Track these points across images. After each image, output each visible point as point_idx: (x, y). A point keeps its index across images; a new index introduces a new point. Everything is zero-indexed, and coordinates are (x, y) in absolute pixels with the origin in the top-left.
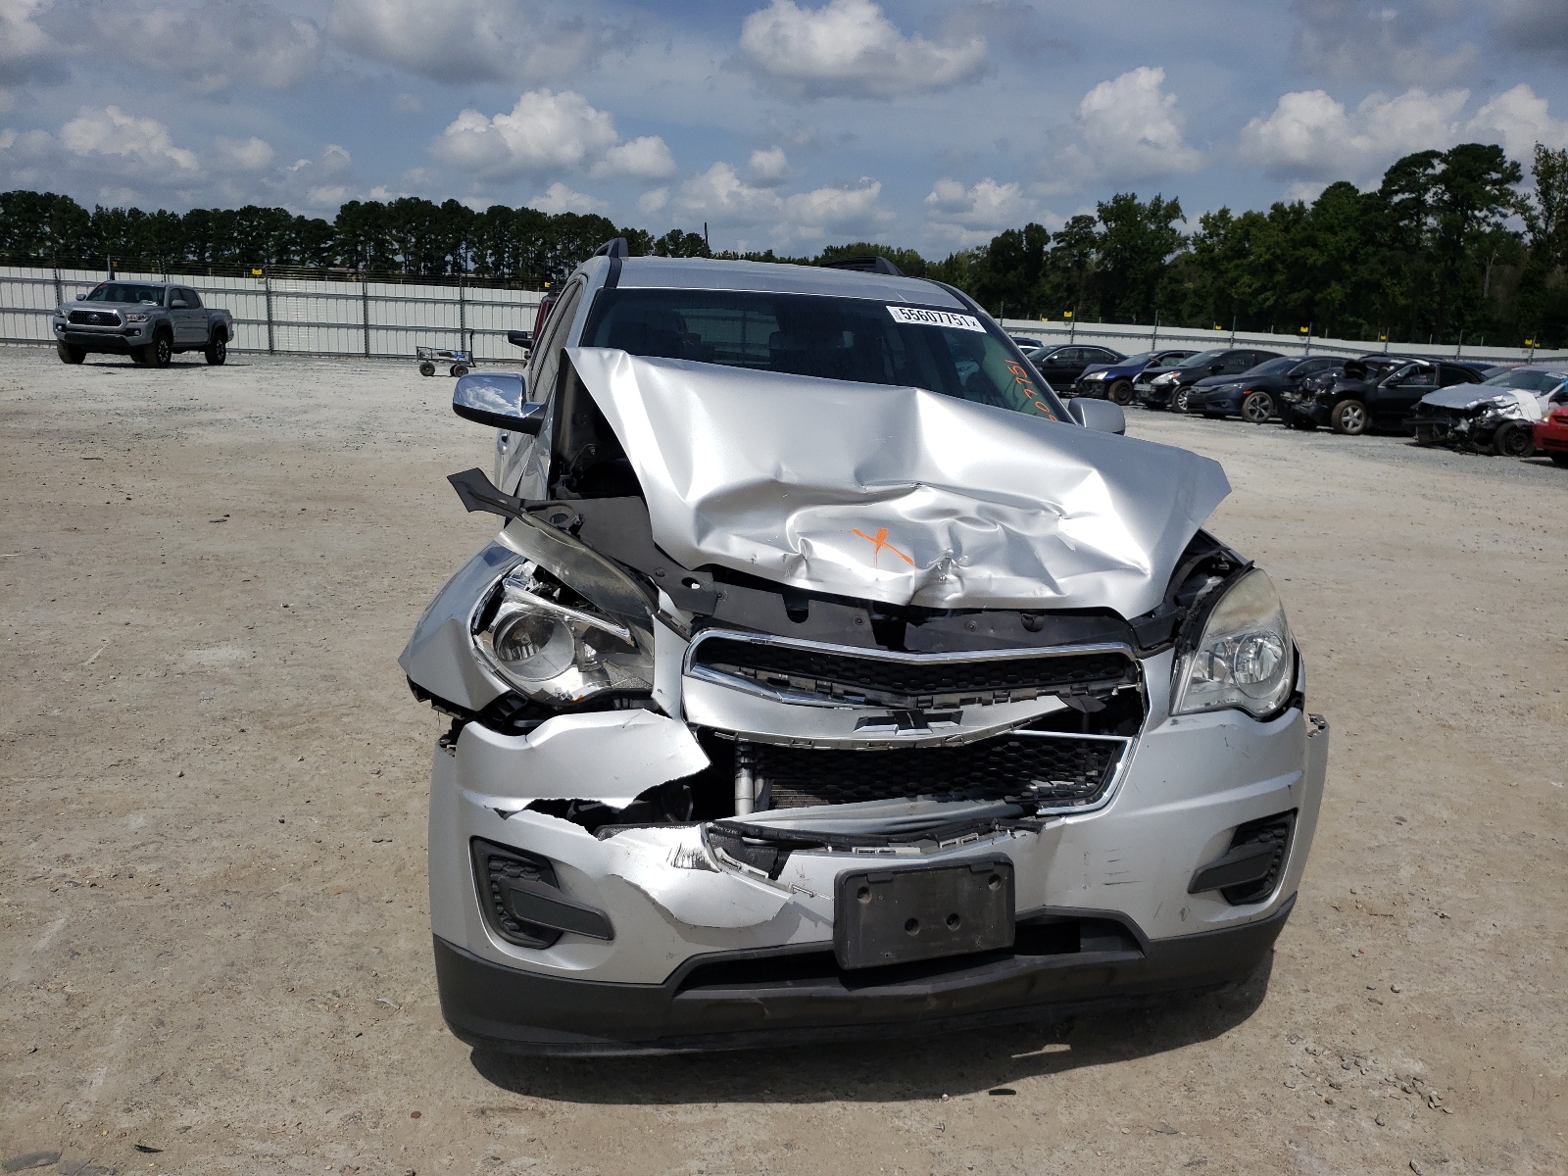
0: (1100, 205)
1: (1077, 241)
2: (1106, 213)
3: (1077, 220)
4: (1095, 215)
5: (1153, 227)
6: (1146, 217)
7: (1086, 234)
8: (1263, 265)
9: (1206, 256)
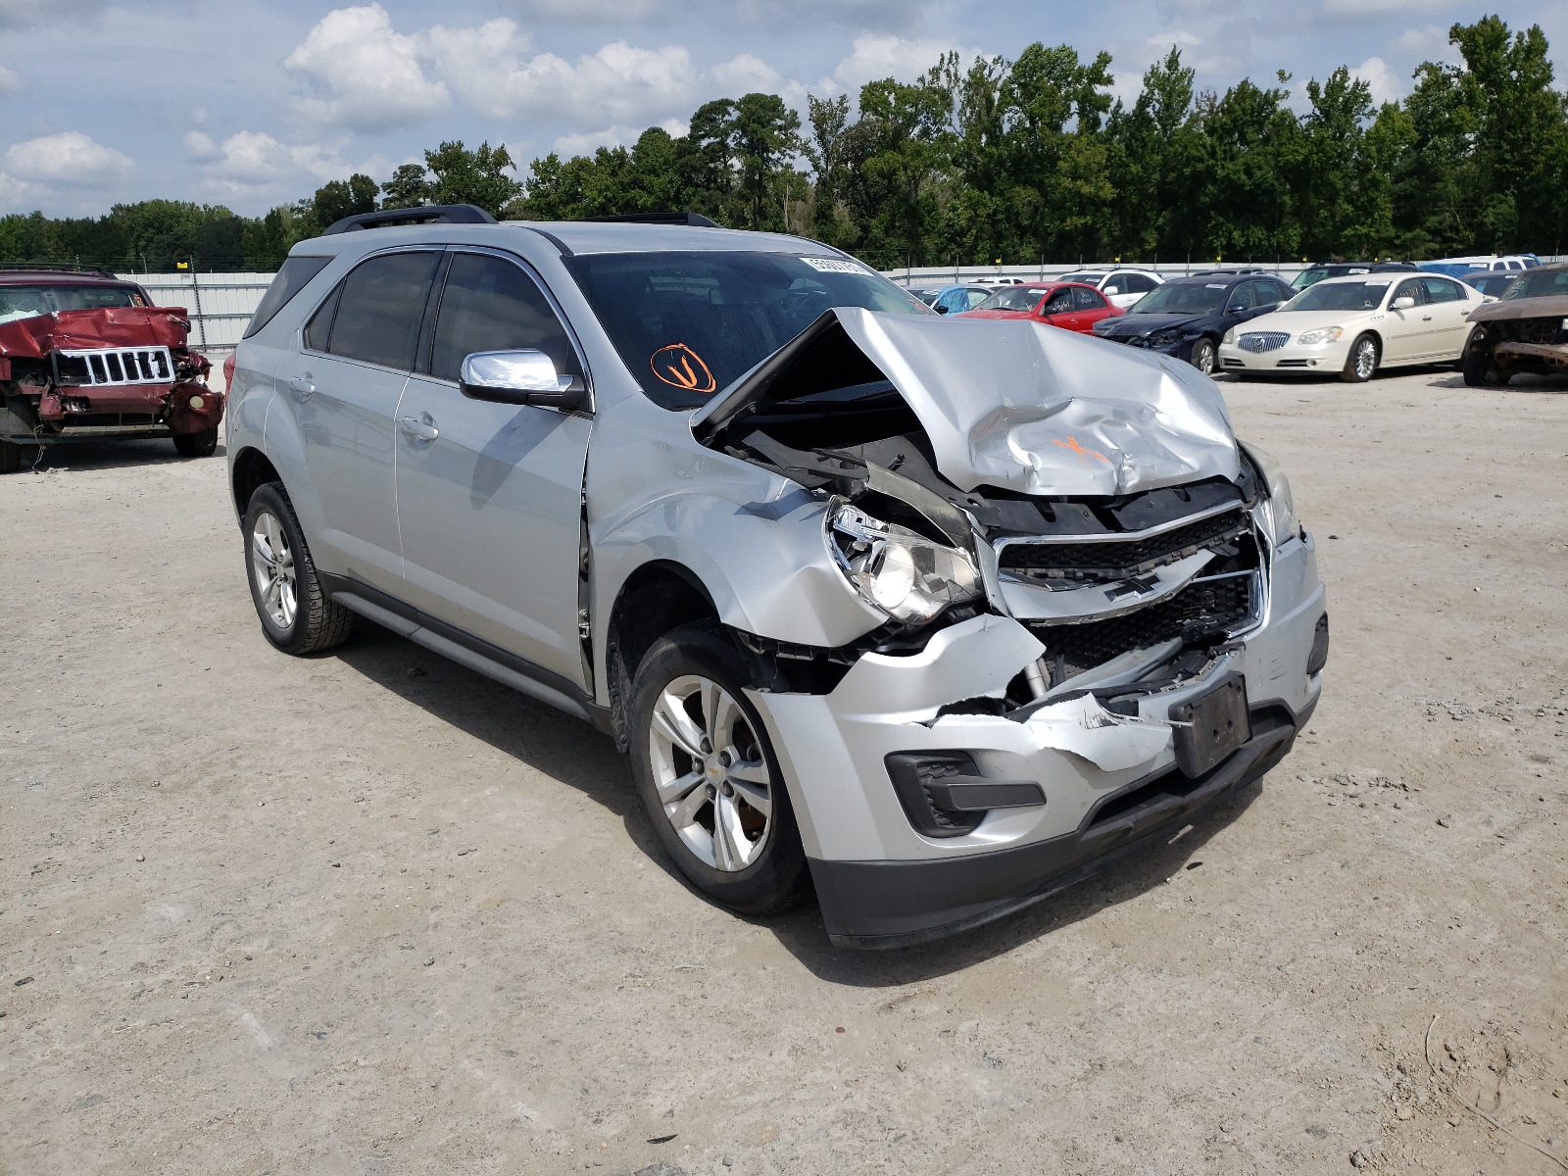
0: (428, 153)
1: (408, 192)
2: (435, 163)
3: (405, 170)
4: (424, 165)
5: (485, 175)
6: (476, 165)
7: (417, 183)
8: (598, 208)
9: (543, 201)
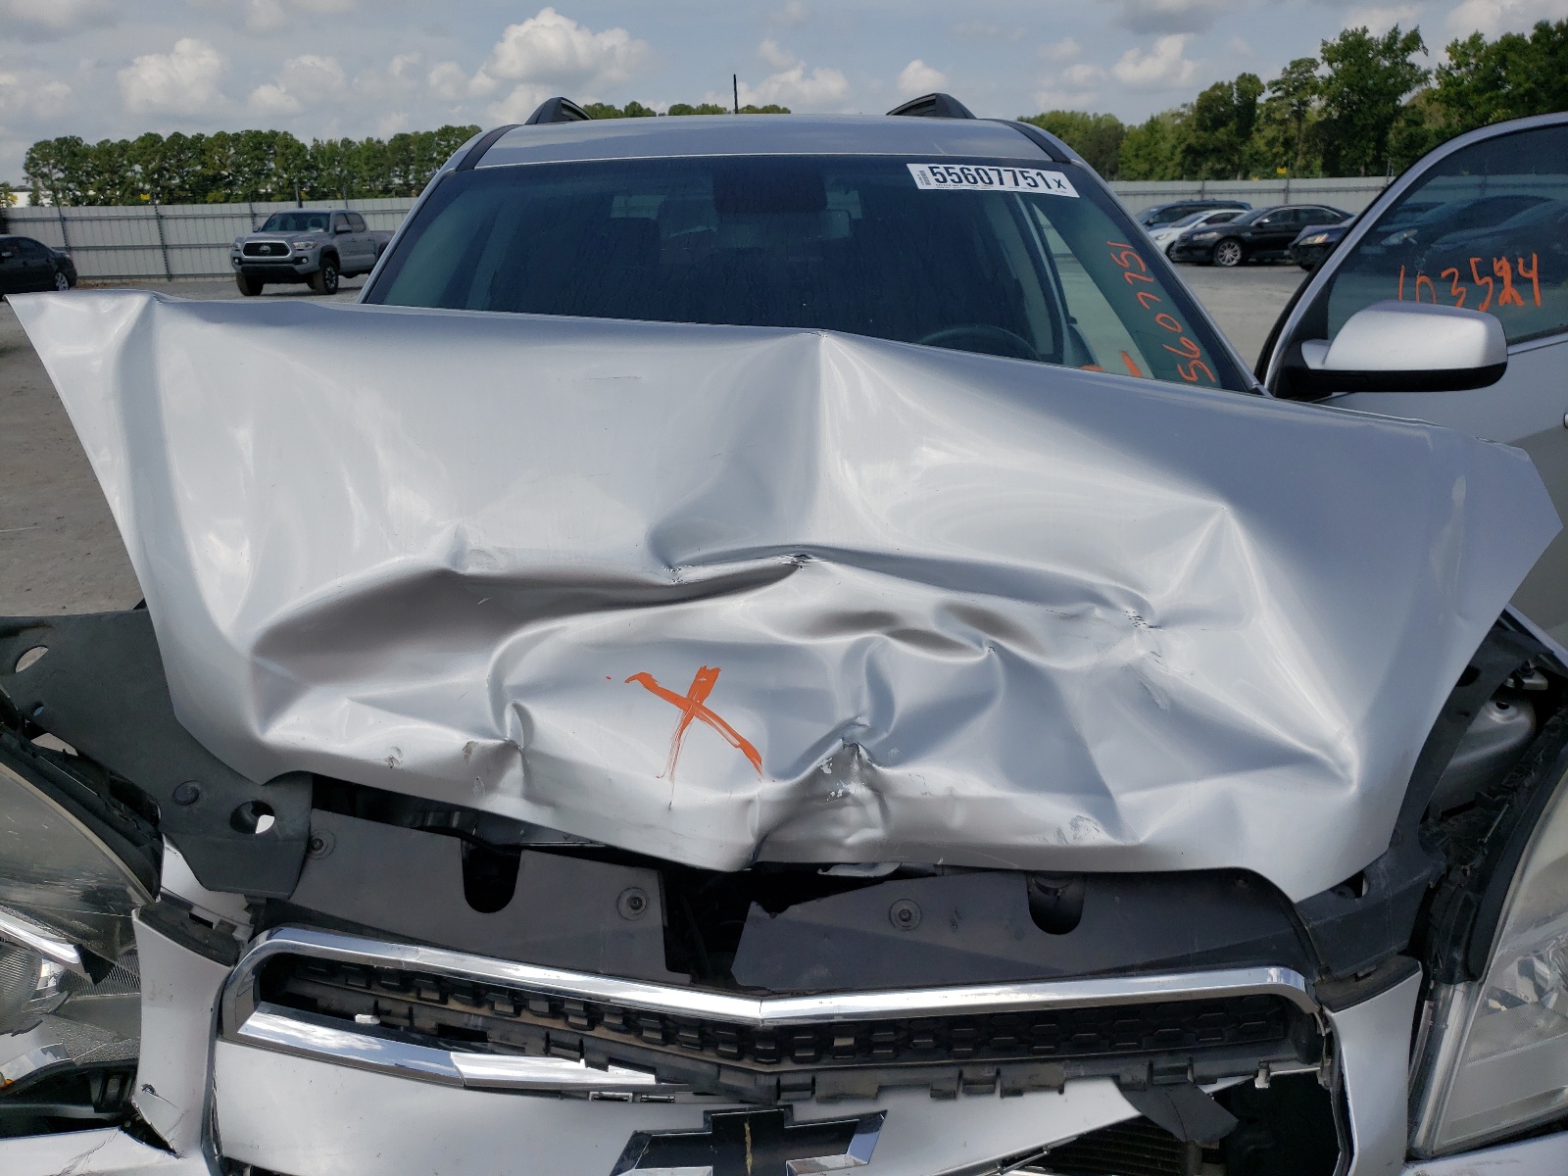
0: (1325, 43)
1: (1296, 89)
2: (1331, 54)
3: (1296, 64)
4: (1318, 56)
5: (1387, 64)
6: (1379, 53)
7: (1306, 79)
8: (1523, 96)
9: (1452, 90)
